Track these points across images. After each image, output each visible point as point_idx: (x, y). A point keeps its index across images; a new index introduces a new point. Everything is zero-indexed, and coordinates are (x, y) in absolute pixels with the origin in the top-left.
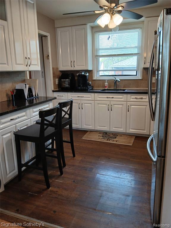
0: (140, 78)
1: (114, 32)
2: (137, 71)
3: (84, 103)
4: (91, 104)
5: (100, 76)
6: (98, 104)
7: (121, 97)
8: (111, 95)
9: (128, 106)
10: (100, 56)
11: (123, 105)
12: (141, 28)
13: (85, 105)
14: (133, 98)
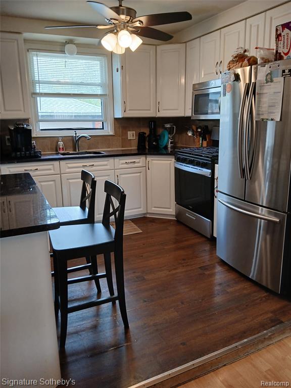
0: (111, 133)
1: (69, 56)
2: (103, 123)
3: (40, 182)
4: (54, 181)
5: (42, 130)
6: (68, 179)
7: (105, 163)
8: (88, 162)
9: (116, 176)
10: (41, 94)
11: (109, 176)
12: (107, 56)
13: (41, 185)
14: (122, 164)
